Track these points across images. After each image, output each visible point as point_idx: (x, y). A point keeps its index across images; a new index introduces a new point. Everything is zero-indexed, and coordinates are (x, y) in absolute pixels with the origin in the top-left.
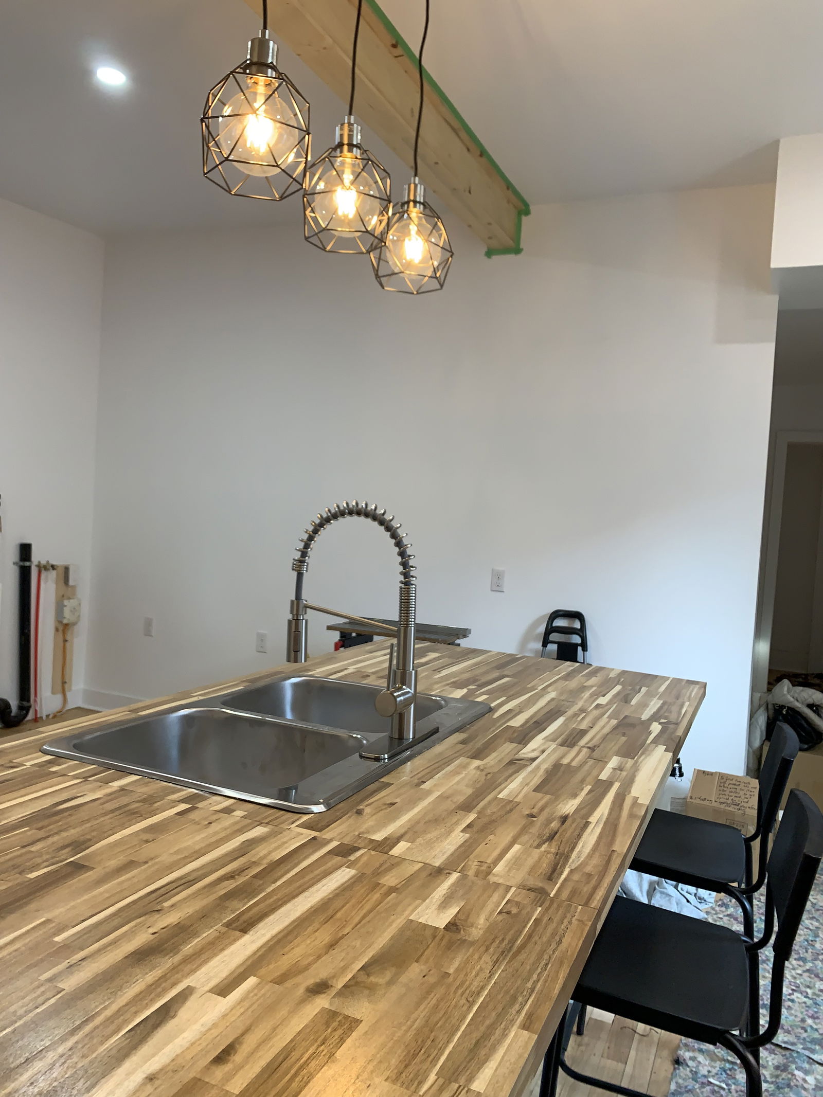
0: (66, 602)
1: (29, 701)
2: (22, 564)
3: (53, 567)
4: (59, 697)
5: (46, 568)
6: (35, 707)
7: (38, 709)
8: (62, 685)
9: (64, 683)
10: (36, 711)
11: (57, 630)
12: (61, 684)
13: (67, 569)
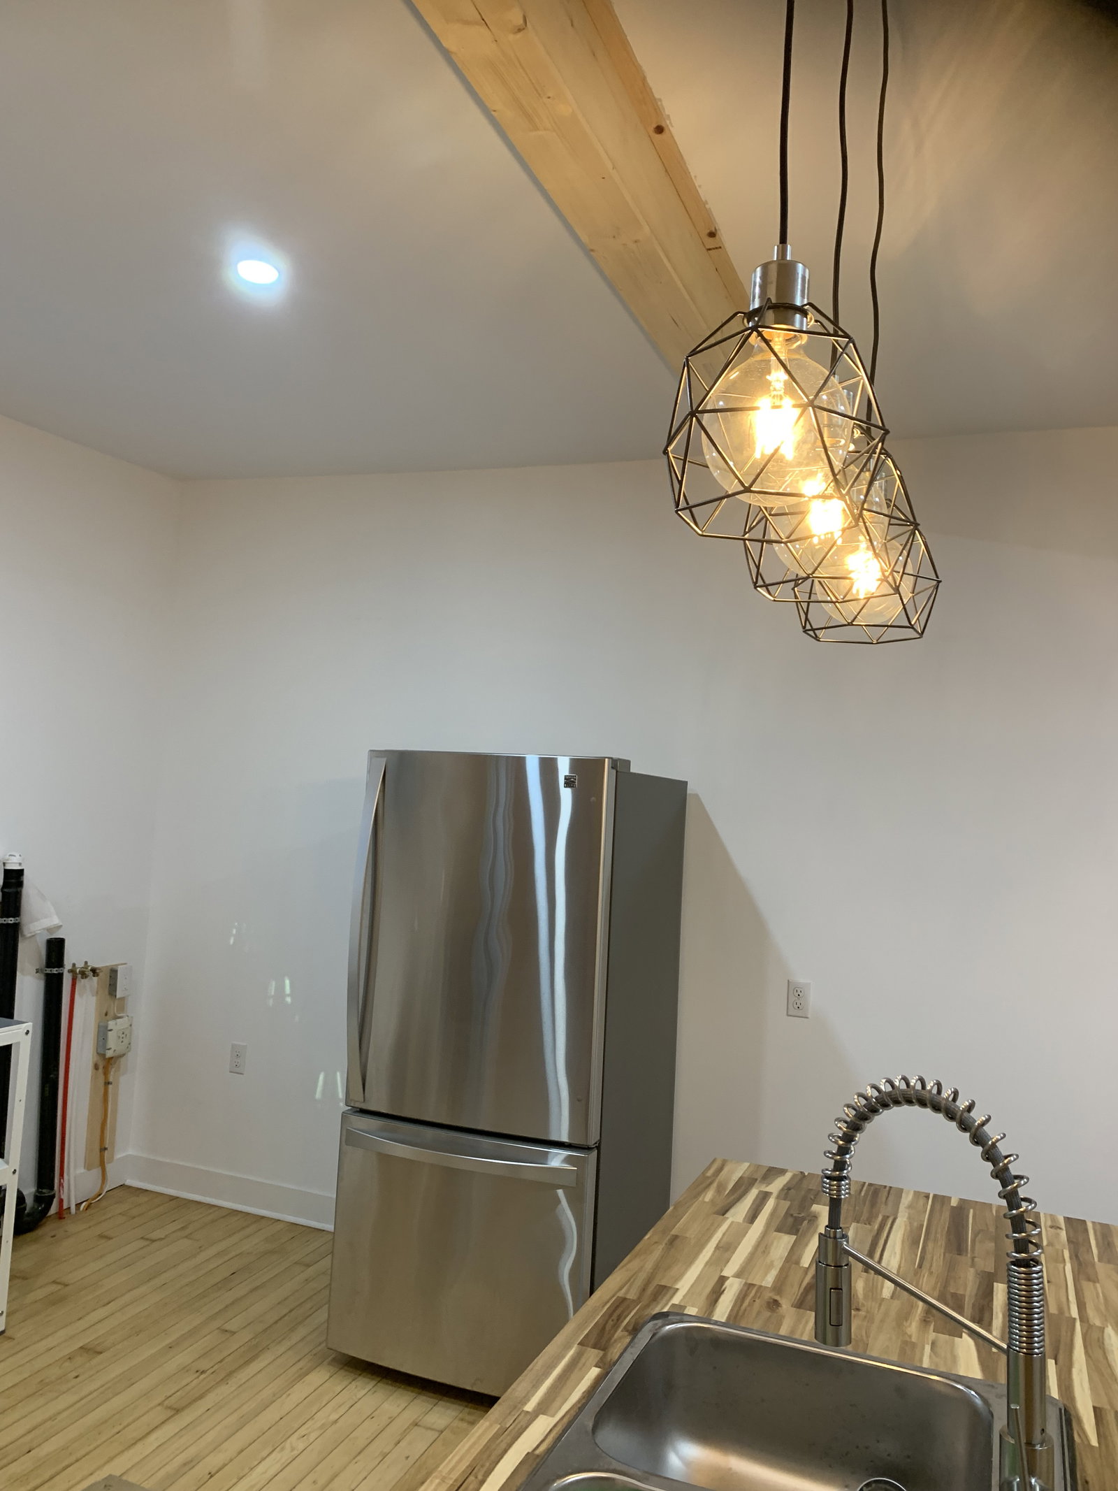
0: (111, 1024)
1: (52, 1188)
2: (48, 971)
3: (94, 971)
4: (96, 1172)
5: (84, 975)
6: (60, 1196)
7: (64, 1197)
8: (101, 1152)
9: (103, 1149)
10: (61, 1201)
11: (96, 1067)
12: (99, 1153)
13: (113, 972)
